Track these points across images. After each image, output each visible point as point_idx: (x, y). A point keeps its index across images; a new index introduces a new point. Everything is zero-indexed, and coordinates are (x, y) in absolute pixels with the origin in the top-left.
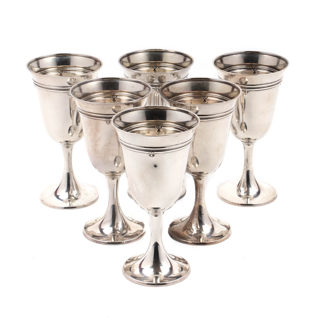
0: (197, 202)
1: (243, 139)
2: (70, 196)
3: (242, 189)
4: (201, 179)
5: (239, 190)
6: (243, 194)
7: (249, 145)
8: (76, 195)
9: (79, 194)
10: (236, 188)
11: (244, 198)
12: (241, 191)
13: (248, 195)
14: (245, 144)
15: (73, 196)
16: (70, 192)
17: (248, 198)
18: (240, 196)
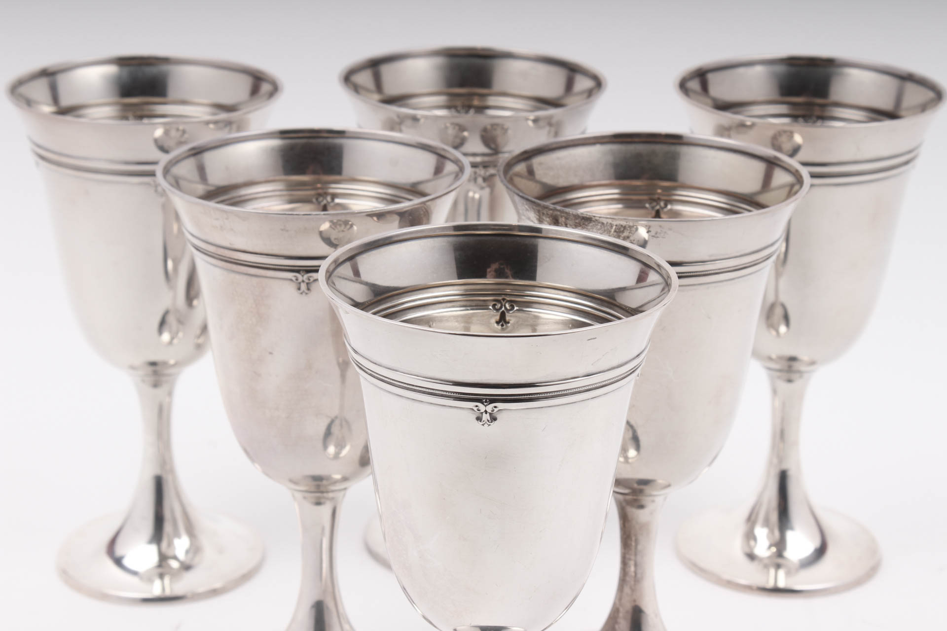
0: (627, 590)
1: (770, 359)
2: (163, 558)
3: (762, 533)
4: (641, 507)
5: (750, 536)
6: (763, 547)
7: (790, 381)
8: (187, 552)
9: (195, 549)
10: (742, 529)
11: (766, 567)
12: (755, 539)
13: (780, 554)
14: (779, 377)
15: (175, 558)
16: (164, 544)
17: (778, 566)
18: (751, 557)
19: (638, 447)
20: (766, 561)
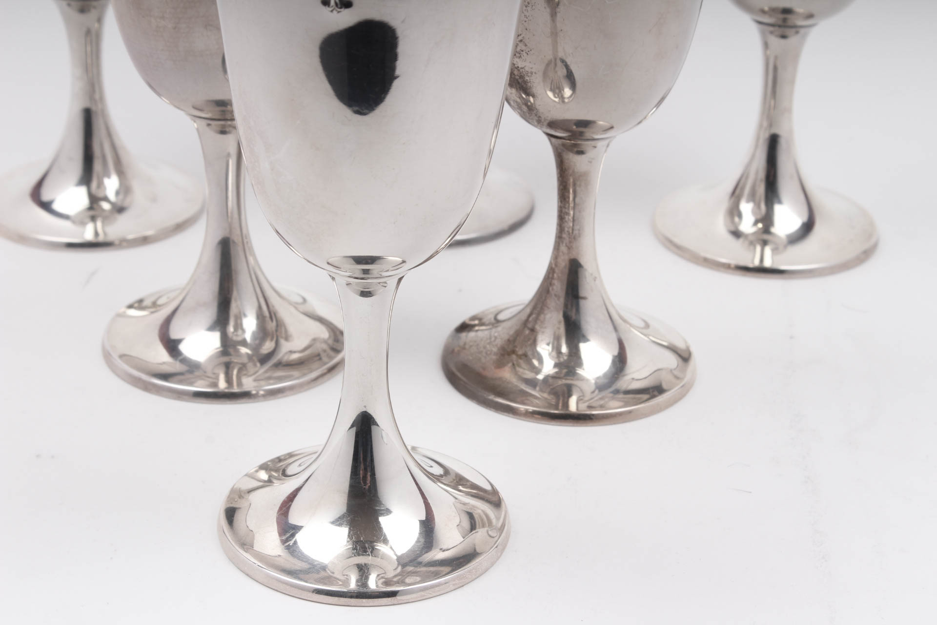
0: (563, 248)
1: (763, 12)
2: (94, 200)
3: (746, 208)
4: (581, 153)
5: (734, 212)
6: (748, 224)
7: (784, 37)
8: (117, 193)
9: (125, 189)
10: (725, 204)
11: (752, 244)
12: (740, 215)
13: (767, 230)
14: (771, 33)
15: (106, 199)
16: (94, 184)
17: (765, 243)
18: (737, 234)
19: (573, 86)
20: (751, 238)
